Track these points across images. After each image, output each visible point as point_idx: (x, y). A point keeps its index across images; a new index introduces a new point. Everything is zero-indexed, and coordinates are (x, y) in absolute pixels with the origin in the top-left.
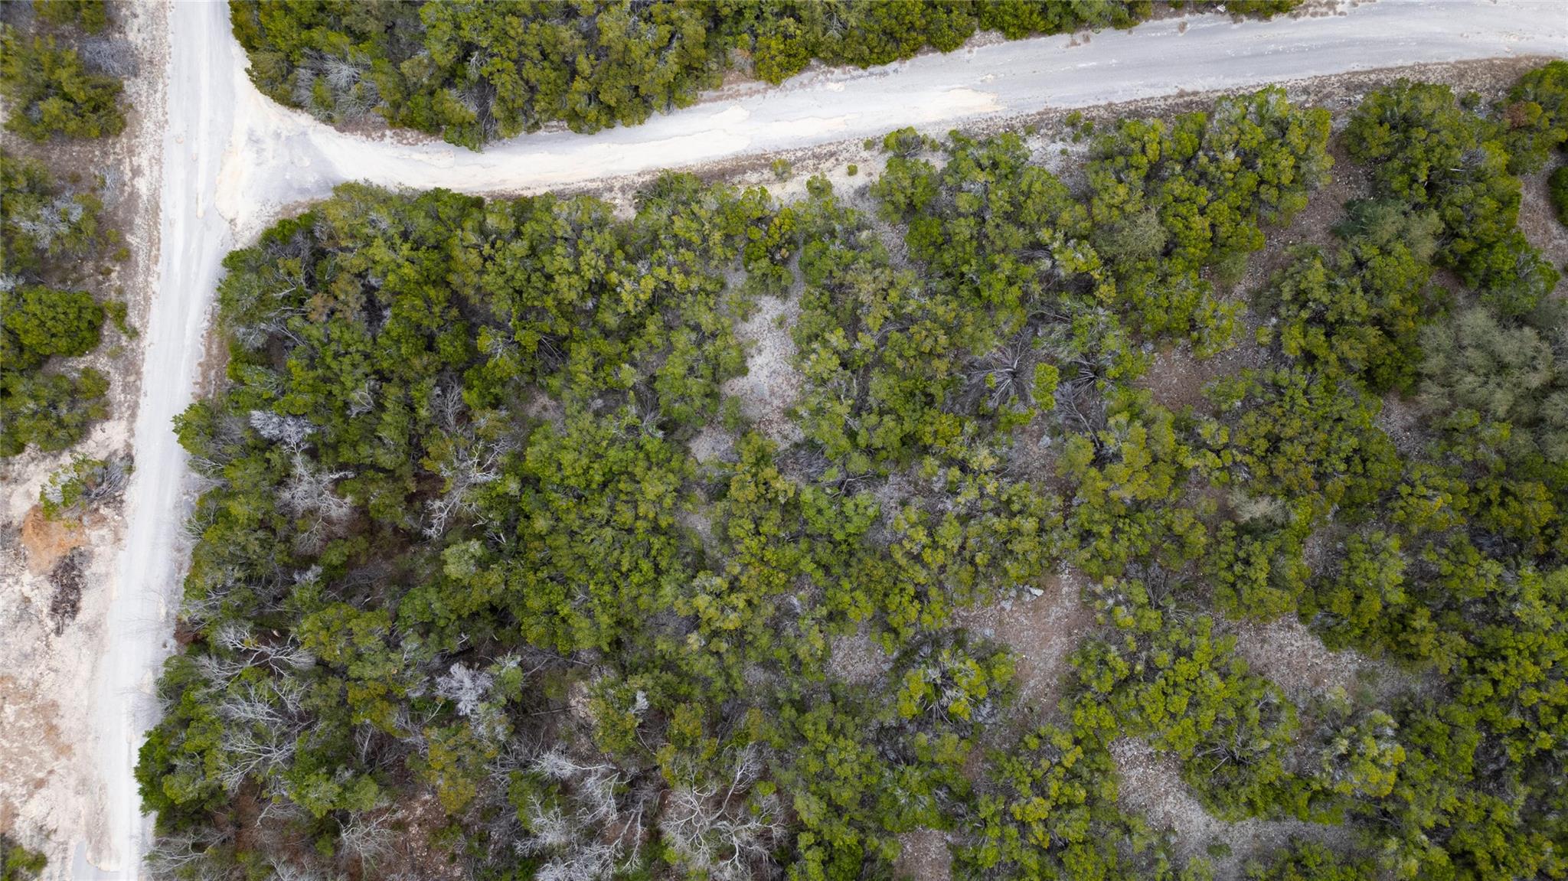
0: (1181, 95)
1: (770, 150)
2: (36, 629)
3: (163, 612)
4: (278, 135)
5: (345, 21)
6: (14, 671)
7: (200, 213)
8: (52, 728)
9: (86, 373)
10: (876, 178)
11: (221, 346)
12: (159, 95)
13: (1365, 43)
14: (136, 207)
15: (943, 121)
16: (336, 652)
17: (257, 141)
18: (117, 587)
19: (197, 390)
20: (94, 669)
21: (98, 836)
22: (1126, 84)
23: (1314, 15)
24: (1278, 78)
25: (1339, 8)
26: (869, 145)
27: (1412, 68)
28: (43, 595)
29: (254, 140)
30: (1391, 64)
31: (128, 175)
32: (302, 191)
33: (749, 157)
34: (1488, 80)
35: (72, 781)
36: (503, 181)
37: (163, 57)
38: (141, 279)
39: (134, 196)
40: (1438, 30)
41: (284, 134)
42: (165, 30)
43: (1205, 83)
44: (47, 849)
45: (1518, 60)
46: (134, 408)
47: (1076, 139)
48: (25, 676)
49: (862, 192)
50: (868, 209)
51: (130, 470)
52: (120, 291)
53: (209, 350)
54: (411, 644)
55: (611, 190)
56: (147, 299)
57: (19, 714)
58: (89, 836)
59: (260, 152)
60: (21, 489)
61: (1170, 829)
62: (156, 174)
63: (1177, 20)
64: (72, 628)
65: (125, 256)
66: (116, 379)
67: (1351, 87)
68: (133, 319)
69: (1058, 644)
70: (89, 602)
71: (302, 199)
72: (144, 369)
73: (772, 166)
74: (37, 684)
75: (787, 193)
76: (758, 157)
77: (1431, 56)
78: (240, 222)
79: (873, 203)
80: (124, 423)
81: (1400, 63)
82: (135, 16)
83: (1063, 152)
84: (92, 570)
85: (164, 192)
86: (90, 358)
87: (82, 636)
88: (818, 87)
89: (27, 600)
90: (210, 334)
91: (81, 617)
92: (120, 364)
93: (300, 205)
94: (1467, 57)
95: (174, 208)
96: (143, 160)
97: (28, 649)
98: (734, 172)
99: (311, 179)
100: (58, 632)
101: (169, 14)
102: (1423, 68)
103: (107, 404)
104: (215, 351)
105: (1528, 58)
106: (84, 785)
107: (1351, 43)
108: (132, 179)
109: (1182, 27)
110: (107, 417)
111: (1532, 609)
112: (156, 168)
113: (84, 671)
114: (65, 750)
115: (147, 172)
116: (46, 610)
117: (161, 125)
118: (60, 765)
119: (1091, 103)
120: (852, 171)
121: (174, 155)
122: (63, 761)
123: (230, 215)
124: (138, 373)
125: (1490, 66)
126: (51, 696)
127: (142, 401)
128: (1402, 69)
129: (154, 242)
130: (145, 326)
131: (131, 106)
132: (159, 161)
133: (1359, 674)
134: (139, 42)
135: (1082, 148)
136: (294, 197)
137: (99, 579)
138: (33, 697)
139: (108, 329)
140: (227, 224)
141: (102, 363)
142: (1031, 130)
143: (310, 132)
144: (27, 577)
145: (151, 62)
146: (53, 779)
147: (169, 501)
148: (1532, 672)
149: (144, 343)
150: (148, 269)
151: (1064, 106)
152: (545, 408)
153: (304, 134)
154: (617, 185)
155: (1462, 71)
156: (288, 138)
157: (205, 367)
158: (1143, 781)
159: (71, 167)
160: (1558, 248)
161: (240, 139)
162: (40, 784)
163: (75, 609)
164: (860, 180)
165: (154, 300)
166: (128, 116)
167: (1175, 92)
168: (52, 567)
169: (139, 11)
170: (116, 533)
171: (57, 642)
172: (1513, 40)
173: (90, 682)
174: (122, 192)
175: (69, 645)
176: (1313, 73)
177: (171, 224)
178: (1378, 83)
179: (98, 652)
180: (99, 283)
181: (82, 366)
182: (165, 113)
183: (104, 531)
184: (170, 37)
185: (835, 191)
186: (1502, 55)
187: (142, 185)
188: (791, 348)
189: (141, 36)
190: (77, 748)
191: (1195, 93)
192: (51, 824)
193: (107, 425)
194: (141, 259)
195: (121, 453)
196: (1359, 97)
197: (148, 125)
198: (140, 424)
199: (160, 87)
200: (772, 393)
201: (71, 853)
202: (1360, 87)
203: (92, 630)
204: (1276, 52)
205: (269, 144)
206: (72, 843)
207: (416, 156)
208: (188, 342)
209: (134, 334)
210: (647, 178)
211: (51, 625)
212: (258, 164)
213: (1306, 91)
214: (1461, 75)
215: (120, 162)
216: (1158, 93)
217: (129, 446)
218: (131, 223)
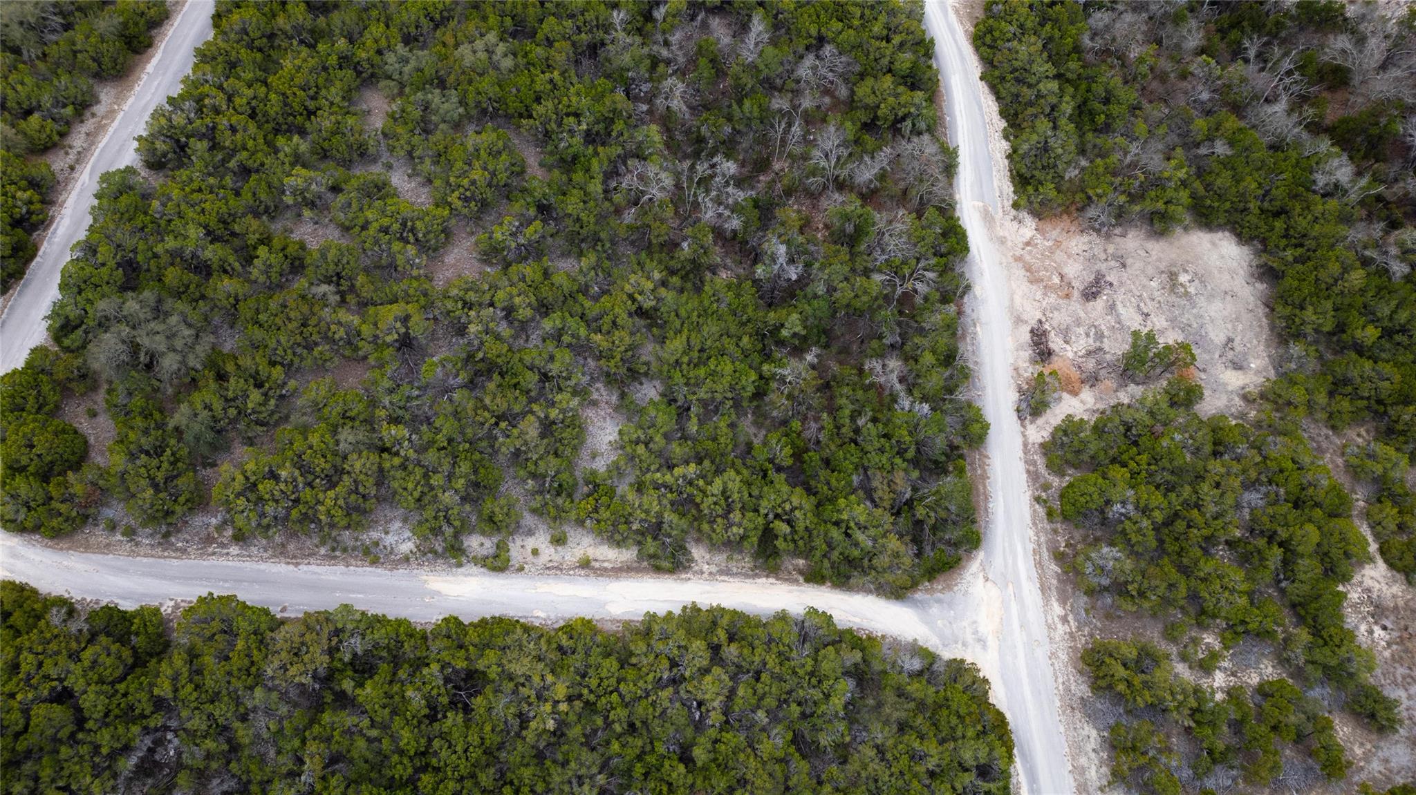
0: (297, 565)
1: (593, 579)
2: (1055, 324)
3: (978, 329)
4: (964, 644)
5: (912, 705)
6: (1061, 301)
7: (1010, 586)
8: (1028, 269)
9: (1063, 475)
10: (519, 543)
11: (977, 489)
12: (1060, 680)
13: (163, 577)
14: (1058, 593)
15: (466, 576)
16: (859, 281)
17: (979, 640)
18: (1010, 344)
19: (987, 461)
20: (1012, 300)
21: (988, 218)
22: (332, 578)
23: (190, 602)
24: (230, 563)
25: (172, 603)
26: (521, 569)
27: (139, 555)
28: (1055, 342)
29: (982, 641)
30: (151, 560)
31: (1070, 618)
32: (939, 601)
33: (609, 576)
34: (92, 540)
35: (1009, 244)
36: (790, 592)
37: (1064, 712)
38: (1043, 539)
39: (1063, 601)
40: (112, 578)
41: (960, 646)
42: (1067, 736)
43: (280, 569)
44: (1013, 212)
45: (69, 549)
46: (1026, 449)
47: (377, 544)
48: (1052, 298)
49: (530, 533)
50: (529, 520)
51: (1018, 411)
52: (1055, 531)
53: (985, 487)
54: (821, 289)
55: (711, 573)
56: (1034, 524)
57: (1050, 278)
58: (993, 218)
59: (976, 632)
60: (1088, 406)
61: (409, 176)
62: (1049, 618)
63: (286, 615)
64: (1033, 323)
65: (1059, 557)
66: (1043, 470)
67: (183, 551)
68: (1041, 511)
69: (450, 259)
70: (1026, 337)
71: (939, 595)
72: (1025, 476)
73: (593, 568)
74: (1045, 294)
75: (584, 545)
76: (602, 575)
77: (121, 561)
78: (981, 580)
79: (523, 523)
80: (1030, 441)
81: (145, 560)
82: (1094, 750)
83: (387, 533)
84: (1027, 354)
85: (1040, 602)
86: (1064, 485)
87: (1025, 317)
88: (552, 617)
89: (1067, 342)
90: (986, 499)
91: (1029, 329)
92: (1042, 480)
93: (940, 592)
94: (100, 556)
95: (1031, 590)
96: (1061, 629)
97: (1056, 313)
98: (620, 570)
99: (935, 610)
100: (1040, 322)
101: (1067, 750)
102: (132, 554)
103: (1045, 454)
104: (981, 488)
105: (61, 549)
106: (1002, 241)
107: (172, 579)
108: (1066, 615)
109: (284, 610)
110: (1042, 445)
111: (195, 233)
112: (1050, 621)
113: (1018, 300)
114: (1019, 259)
115: (1056, 619)
116: (1052, 334)
117: (1053, 655)
118: (1019, 252)
119: (360, 569)
120: (535, 552)
121: (1039, 631)
122: (1017, 254)
123: (989, 584)
124: (1028, 472)
125: (88, 548)
126: (1034, 287)
127: (1022, 455)
128: (145, 556)
129: (1039, 565)
130: (1032, 506)
131: (1081, 672)
132: (1049, 627)
133: (292, 232)
134: (1086, 728)
135: (375, 535)
136: (946, 596)
137: (1020, 348)
138: (1045, 287)
139: (1057, 505)
140: (990, 576)
141: (1055, 481)
142: (406, 559)
143: (941, 647)
144: (1070, 355)
145: (1073, 709)
146: (1021, 246)
147: (989, 391)
148: (207, 206)
149: (1029, 493)
150: (1039, 545)
151: (379, 570)
152: (756, 436)
153: (945, 645)
154: (706, 575)
155: (107, 548)
156: (956, 642)
157: (985, 477)
158: (418, 196)
159: (1115, 626)
160: (94, 429)
161: (992, 642)
162: (1028, 244)
163: (1032, 331)
164: (531, 543)
165: (1029, 522)
166: (1081, 665)
167: (303, 568)
168: (1054, 358)
169: (1093, 755)
170: (1019, 375)
171: (1039, 315)
172: (65, 563)
173: (1012, 294)
174: (1072, 606)
175: (1033, 315)
176: (205, 563)
177: (1029, 578)
178: (164, 551)
179: (1012, 307)
180: (1072, 538)
181: (1067, 478)
182: (1052, 664)
183: (1026, 375)
184: (1062, 729)
185: (549, 538)
186: (76, 554)
187: (1058, 609)
188: (589, 440)
189: (1086, 732)
190: (1011, 260)
191: (288, 563)
192: (1015, 224)
193: (1040, 440)
194: (1046, 554)
195: (1027, 422)
196: (180, 544)
197: (1064, 656)
198: (1020, 440)
199: (1061, 687)
200: (604, 418)
201: (1000, 211)
202: (177, 550)
203: (1018, 320)
204: (226, 581)
205: (970, 638)
206: (1001, 213)
207: (857, 620)
208: (1000, 493)
209: (1037, 499)
210: (683, 576)
211: (1047, 326)
212: (975, 622)
213: (214, 554)
214: (108, 545)
215: (1079, 629)
216: (313, 568)
217: (1023, 426)
218: (1059, 580)
